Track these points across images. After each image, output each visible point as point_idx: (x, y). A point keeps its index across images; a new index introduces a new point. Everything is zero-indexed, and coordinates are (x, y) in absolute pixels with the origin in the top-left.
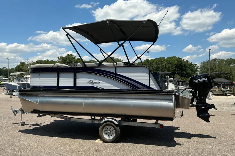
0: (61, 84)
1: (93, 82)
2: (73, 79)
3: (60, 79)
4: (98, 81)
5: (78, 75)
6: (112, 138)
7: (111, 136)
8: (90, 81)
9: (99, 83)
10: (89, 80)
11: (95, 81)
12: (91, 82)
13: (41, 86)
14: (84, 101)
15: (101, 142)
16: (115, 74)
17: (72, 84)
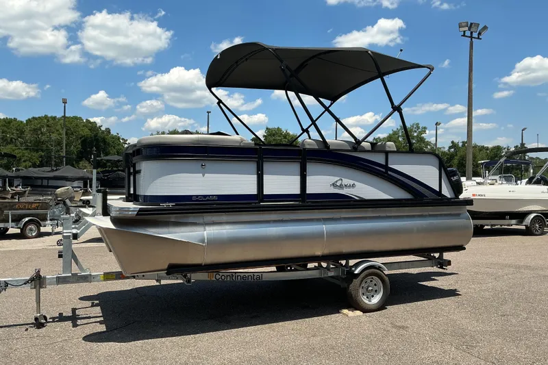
0: (267, 191)
1: (341, 185)
2: (298, 178)
3: (266, 177)
4: (352, 182)
5: (310, 167)
6: (376, 300)
7: (373, 296)
8: (336, 182)
9: (353, 186)
10: (334, 179)
11: (346, 181)
12: (338, 184)
13: (209, 196)
14: (325, 228)
15: (358, 313)
16: (386, 167)
17: (296, 190)
